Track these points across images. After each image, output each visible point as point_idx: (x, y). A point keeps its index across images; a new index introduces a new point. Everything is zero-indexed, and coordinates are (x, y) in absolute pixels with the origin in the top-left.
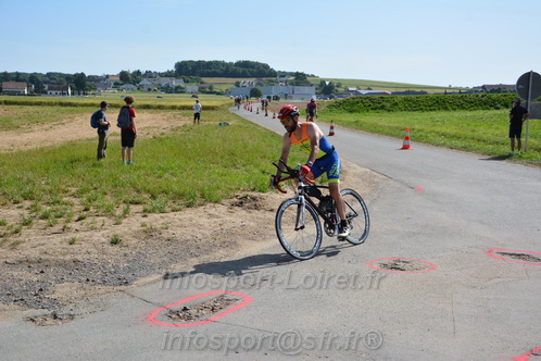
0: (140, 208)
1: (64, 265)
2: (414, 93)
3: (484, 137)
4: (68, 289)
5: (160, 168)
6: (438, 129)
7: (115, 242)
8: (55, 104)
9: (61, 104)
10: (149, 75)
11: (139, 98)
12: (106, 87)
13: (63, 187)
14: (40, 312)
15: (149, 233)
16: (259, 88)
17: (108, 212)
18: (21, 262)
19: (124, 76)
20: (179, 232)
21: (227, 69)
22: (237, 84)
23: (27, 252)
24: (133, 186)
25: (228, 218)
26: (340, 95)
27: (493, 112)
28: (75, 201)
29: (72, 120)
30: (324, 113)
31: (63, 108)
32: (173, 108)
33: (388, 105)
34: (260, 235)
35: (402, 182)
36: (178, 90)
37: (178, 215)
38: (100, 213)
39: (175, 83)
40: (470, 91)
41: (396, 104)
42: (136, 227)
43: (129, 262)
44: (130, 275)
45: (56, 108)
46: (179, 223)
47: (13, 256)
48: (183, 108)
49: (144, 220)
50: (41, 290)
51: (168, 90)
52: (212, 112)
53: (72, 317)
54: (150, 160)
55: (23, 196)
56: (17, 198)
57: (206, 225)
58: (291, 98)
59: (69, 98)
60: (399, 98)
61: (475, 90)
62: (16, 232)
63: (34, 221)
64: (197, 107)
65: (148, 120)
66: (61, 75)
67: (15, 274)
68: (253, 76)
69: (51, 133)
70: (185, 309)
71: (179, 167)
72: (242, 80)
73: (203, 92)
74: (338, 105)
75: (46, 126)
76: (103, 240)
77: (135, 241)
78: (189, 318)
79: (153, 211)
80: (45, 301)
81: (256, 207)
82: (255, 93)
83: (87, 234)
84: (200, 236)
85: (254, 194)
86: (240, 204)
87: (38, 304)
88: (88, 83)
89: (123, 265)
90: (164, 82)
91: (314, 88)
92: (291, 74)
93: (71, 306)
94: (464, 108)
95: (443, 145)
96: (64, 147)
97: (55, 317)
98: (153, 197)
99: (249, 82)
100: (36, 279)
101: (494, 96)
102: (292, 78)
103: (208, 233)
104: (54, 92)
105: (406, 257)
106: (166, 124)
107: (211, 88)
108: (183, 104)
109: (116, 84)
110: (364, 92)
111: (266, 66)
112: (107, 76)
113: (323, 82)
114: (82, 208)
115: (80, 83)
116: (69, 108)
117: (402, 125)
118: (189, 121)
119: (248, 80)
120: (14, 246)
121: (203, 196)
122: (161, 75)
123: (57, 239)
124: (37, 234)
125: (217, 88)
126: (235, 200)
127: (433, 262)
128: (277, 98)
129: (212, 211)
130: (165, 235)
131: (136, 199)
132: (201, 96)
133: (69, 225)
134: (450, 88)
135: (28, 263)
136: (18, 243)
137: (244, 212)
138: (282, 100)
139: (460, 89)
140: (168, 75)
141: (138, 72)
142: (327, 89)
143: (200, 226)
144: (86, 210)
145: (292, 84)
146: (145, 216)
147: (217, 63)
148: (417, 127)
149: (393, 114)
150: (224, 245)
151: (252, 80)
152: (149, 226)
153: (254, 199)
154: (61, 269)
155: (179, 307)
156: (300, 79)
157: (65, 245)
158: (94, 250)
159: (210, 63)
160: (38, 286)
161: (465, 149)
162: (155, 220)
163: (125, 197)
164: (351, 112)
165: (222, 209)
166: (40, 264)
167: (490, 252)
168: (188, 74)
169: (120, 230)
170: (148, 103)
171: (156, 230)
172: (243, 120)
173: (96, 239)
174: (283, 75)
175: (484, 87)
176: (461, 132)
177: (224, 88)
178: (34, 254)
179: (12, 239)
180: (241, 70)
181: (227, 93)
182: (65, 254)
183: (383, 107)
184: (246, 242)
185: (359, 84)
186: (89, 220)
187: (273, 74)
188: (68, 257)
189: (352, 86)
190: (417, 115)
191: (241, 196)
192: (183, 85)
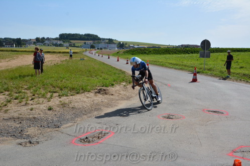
0: (57, 94)
1: (29, 119)
2: (156, 47)
3: (187, 65)
4: (33, 130)
5: (61, 78)
6: (169, 61)
7: (50, 109)
8: (9, 51)
9: (12, 51)
10: (48, 39)
11: (45, 49)
12: (30, 44)
13: (21, 85)
14: (23, 141)
15: (63, 105)
16: (94, 45)
17: (43, 96)
18: (10, 119)
19: (37, 39)
20: (76, 104)
21: (81, 37)
22: (85, 43)
23: (12, 114)
24: (52, 85)
25: (95, 98)
26: (127, 48)
27: (187, 55)
28: (28, 91)
29: (17, 57)
30: (122, 55)
31: (13, 52)
32: (60, 52)
33: (147, 52)
34: (110, 105)
35: (161, 83)
36: (60, 45)
37: (74, 97)
38: (40, 97)
39: (59, 42)
40: (177, 47)
41: (150, 51)
42: (58, 103)
43: (57, 118)
44: (59, 123)
45: (10, 52)
46: (76, 101)
47: (6, 116)
48: (64, 53)
49: (60, 99)
50: (22, 131)
51: (56, 45)
52: (76, 55)
53: (38, 143)
54: (56, 74)
55: (4, 90)
56: (2, 90)
57: (87, 101)
58: (107, 49)
59: (14, 48)
60: (152, 49)
61: (179, 46)
62: (5, 105)
63: (12, 101)
64: (71, 52)
65: (50, 57)
66: (10, 39)
67: (9, 124)
68: (91, 40)
69: (9, 63)
70: (87, 138)
71: (69, 77)
72: (87, 42)
73: (71, 46)
74: (128, 52)
75: (7, 60)
76: (45, 108)
77: (58, 109)
78: (89, 142)
79: (63, 95)
80: (24, 136)
81: (106, 94)
82: (92, 47)
83: (37, 106)
84: (85, 106)
85: (104, 88)
86: (99, 92)
87: (21, 137)
88: (22, 42)
89: (55, 119)
90: (55, 42)
91: (116, 45)
92: (107, 39)
93: (36, 138)
94: (176, 53)
95: (172, 68)
96: (17, 69)
97: (30, 143)
98: (61, 90)
99: (90, 42)
100: (18, 126)
101: (188, 49)
102: (107, 41)
103: (88, 105)
104: (8, 46)
105: (172, 113)
106: (58, 59)
107: (74, 44)
108: (64, 51)
109: (34, 43)
110: (136, 47)
111: (97, 36)
112: (31, 39)
113: (120, 43)
114: (32, 95)
115: (19, 42)
116: (15, 52)
117: (154, 60)
118: (67, 58)
119: (89, 42)
120: (6, 111)
121: (82, 89)
122: (53, 39)
123: (24, 108)
124: (15, 106)
125: (76, 45)
126: (96, 90)
127: (183, 115)
128: (101, 49)
129: (88, 95)
130: (71, 106)
131: (54, 90)
132: (70, 48)
133: (28, 102)
134: (169, 45)
135: (13, 119)
136: (7, 110)
137: (101, 96)
138: (103, 50)
139: (173, 46)
140: (56, 39)
141: (44, 38)
142: (121, 45)
143: (85, 102)
144: (34, 95)
145: (107, 43)
146: (60, 98)
147: (76, 34)
148: (160, 60)
149: (150, 55)
150: (96, 110)
151: (91, 41)
152: (63, 102)
153: (104, 90)
154: (28, 122)
155: (84, 137)
156: (111, 41)
157: (29, 111)
158: (41, 113)
159: (74, 34)
160: (20, 129)
161: (181, 69)
162: (64, 99)
163: (49, 90)
164: (133, 54)
165: (92, 94)
166: (19, 119)
167: (204, 110)
168: (65, 39)
169: (51, 104)
170: (49, 50)
171: (66, 104)
172: (90, 58)
173: (42, 108)
174: (104, 39)
175: (182, 45)
176: (177, 63)
177: (80, 45)
178: (16, 115)
179: (4, 109)
180: (86, 37)
181: (81, 47)
182: (29, 115)
183: (145, 53)
184: (105, 108)
185: (134, 43)
186: (36, 100)
187: (100, 39)
188: (31, 116)
189: (131, 44)
190: (159, 56)
191: (99, 88)
192: (62, 43)
